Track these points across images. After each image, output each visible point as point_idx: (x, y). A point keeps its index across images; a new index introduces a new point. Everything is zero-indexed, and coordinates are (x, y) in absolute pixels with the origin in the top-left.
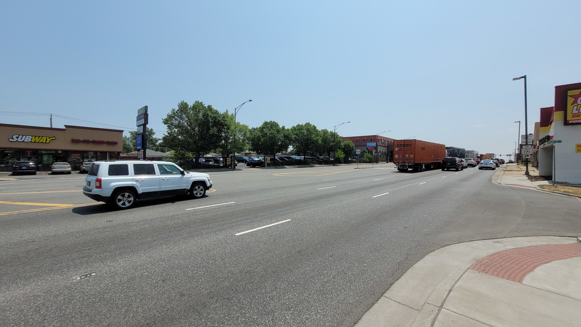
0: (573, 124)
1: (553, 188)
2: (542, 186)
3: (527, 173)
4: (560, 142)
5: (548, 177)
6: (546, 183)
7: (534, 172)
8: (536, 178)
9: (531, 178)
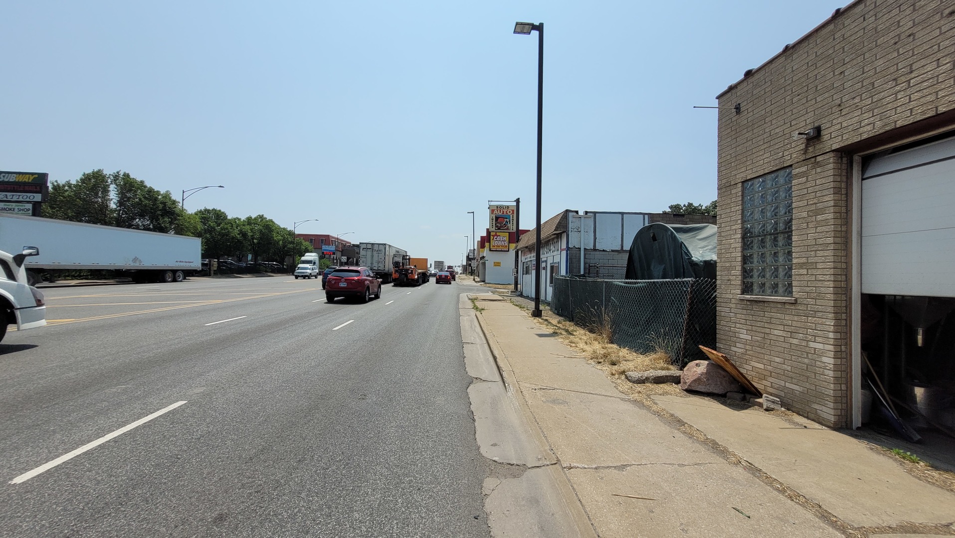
0: (492, 251)
1: (485, 285)
2: (481, 285)
3: (474, 280)
4: (487, 260)
5: (484, 281)
6: (483, 283)
7: (477, 279)
8: (479, 282)
9: (476, 282)
